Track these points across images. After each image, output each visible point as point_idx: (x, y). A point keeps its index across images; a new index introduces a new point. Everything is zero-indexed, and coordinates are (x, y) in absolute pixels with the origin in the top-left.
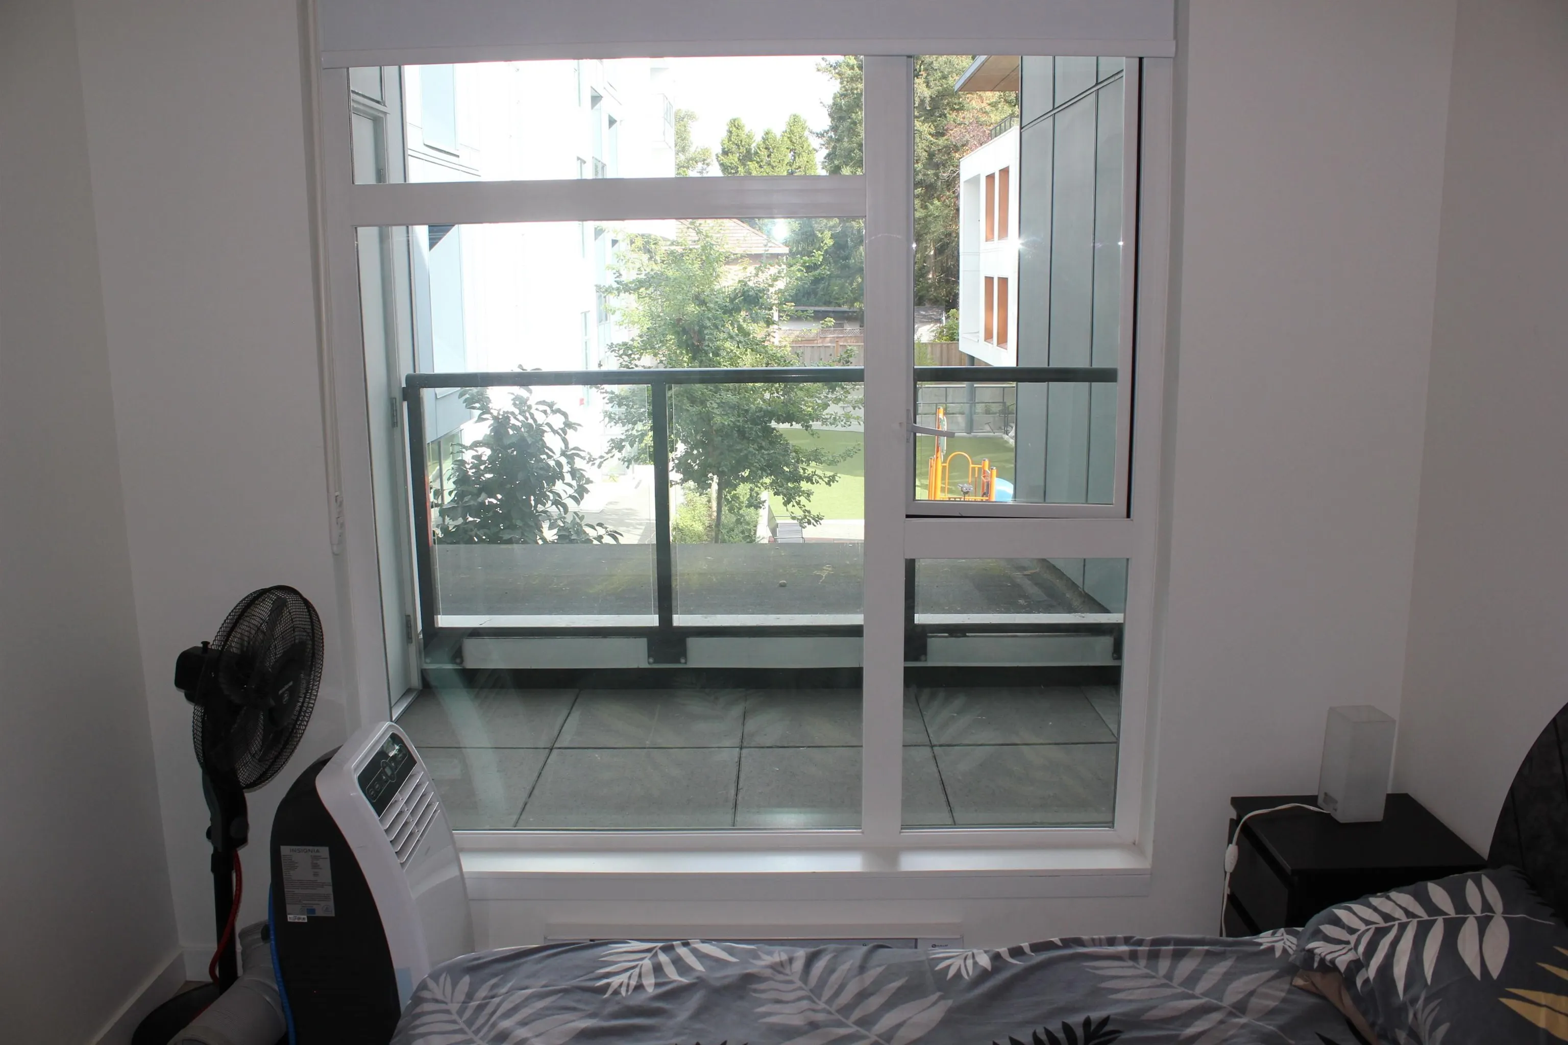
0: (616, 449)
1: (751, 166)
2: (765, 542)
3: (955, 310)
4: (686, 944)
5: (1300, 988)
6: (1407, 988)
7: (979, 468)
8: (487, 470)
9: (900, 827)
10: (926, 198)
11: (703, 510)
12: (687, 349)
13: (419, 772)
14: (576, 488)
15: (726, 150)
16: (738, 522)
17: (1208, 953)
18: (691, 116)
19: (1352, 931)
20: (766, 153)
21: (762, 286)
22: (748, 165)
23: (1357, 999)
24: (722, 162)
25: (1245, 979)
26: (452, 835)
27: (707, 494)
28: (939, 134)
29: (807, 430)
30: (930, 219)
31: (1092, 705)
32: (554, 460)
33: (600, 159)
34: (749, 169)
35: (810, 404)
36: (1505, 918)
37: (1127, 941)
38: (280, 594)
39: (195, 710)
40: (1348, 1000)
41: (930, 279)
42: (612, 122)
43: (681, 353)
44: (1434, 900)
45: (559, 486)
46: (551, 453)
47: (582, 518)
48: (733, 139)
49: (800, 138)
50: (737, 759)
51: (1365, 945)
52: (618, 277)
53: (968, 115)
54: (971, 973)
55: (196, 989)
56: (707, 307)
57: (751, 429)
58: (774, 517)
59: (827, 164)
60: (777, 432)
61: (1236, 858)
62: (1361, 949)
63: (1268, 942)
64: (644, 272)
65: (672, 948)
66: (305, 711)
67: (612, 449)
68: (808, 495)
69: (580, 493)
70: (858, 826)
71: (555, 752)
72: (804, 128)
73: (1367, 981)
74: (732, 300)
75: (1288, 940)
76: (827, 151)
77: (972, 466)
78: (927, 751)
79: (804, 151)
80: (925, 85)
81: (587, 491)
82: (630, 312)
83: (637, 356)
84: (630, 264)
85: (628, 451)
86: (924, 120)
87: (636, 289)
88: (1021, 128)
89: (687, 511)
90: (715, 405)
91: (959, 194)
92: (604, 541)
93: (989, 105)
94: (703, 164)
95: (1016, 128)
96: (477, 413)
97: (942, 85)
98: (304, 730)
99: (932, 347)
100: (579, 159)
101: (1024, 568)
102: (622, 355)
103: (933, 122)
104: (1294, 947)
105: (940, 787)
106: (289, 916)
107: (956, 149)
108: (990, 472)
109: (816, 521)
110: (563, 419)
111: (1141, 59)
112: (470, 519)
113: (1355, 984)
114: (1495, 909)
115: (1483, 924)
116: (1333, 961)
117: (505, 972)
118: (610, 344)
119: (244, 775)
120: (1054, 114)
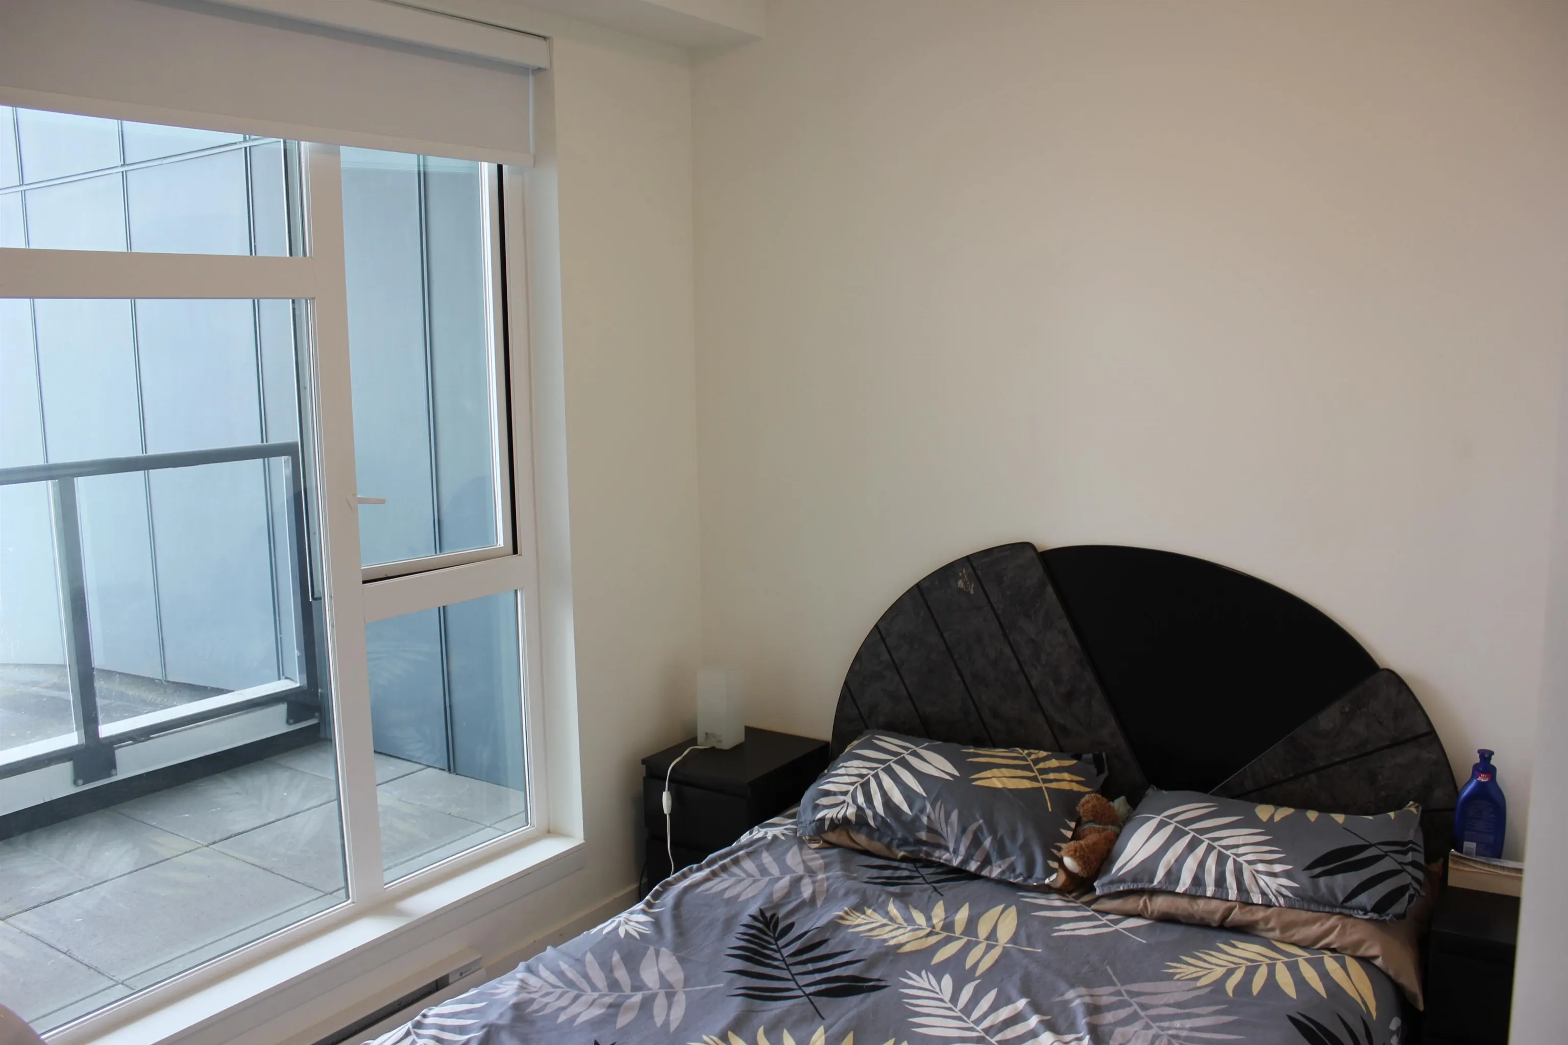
19: (845, 793)
36: (921, 748)
44: (871, 756)
51: (861, 796)
54: (646, 929)
62: (859, 799)
63: (766, 835)
111: (500, 167)
113: (870, 822)
114: (909, 747)
115: (917, 756)
116: (842, 818)
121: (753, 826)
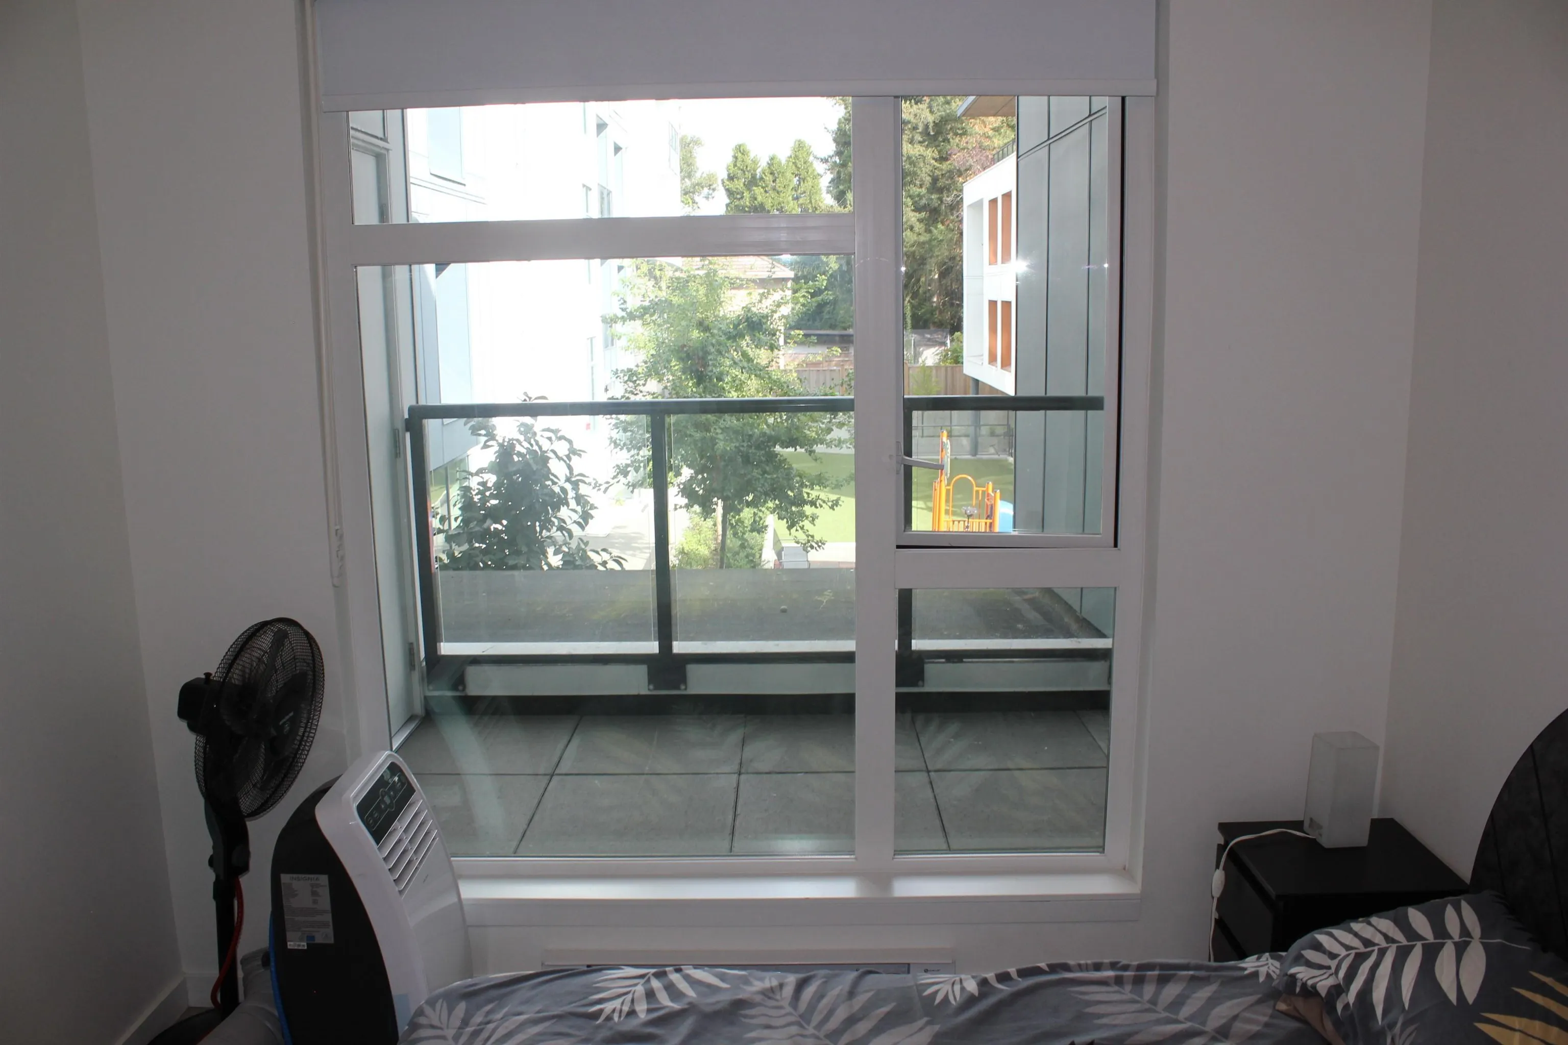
0: (621, 475)
1: (757, 192)
2: (769, 567)
3: (959, 333)
4: (678, 970)
5: (1282, 1012)
6: (1385, 1013)
7: (983, 491)
8: (493, 496)
9: (892, 853)
10: (931, 222)
11: (710, 535)
12: (690, 374)
13: (418, 801)
14: (581, 514)
15: (732, 175)
16: (743, 546)
17: (1193, 978)
18: (697, 142)
19: (1333, 956)
20: (771, 178)
21: (765, 311)
22: (754, 190)
23: (1338, 1023)
24: (727, 187)
25: (1229, 1003)
26: (450, 862)
27: (712, 518)
28: (943, 159)
29: (810, 455)
30: (934, 243)
31: (1087, 730)
32: (559, 486)
33: (604, 185)
34: (754, 194)
35: (814, 429)
36: (1482, 943)
37: (1113, 966)
38: (281, 626)
39: (197, 740)
40: (1329, 1025)
41: (934, 302)
42: (617, 149)
43: (686, 379)
44: (1414, 925)
45: (564, 512)
46: (556, 480)
47: (586, 544)
48: (738, 165)
49: (805, 163)
50: (735, 785)
51: (1346, 969)
52: (622, 304)
53: (971, 140)
54: (958, 999)
55: (197, 1016)
56: (711, 333)
57: (755, 454)
58: (779, 540)
59: (832, 188)
60: (781, 456)
61: (1223, 883)
62: (1341, 974)
63: (1252, 967)
64: (648, 299)
65: (664, 974)
66: (306, 741)
67: (618, 474)
68: (813, 519)
69: (586, 517)
70: (851, 852)
71: (555, 778)
72: (809, 154)
73: (1347, 1006)
74: (736, 326)
75: (1272, 964)
76: (832, 176)
77: (975, 489)
78: (922, 777)
79: (809, 177)
80: (928, 110)
81: (592, 517)
82: (636, 337)
83: (642, 382)
84: (635, 290)
85: (632, 476)
86: (927, 145)
87: (641, 317)
88: (1018, 157)
89: (693, 535)
90: (719, 431)
91: (962, 219)
92: (608, 566)
93: (992, 129)
94: (709, 189)
95: (1013, 158)
96: (483, 439)
97: (945, 111)
98: (305, 759)
99: (937, 371)
100: (584, 186)
101: (1024, 593)
102: (627, 381)
103: (936, 146)
104: (1278, 971)
105: (936, 812)
106: (289, 943)
107: (960, 173)
108: (993, 495)
109: (819, 546)
110: (567, 445)
111: (1123, 99)
112: (477, 545)
113: (1334, 1008)
114: (1473, 934)
115: (1461, 949)
116: (1314, 986)
117: (502, 997)
118: (615, 370)
119: (246, 804)
120: (1050, 144)
121: (1264, 952)
